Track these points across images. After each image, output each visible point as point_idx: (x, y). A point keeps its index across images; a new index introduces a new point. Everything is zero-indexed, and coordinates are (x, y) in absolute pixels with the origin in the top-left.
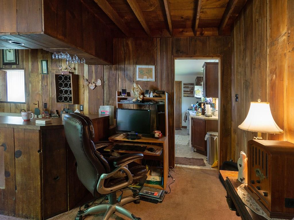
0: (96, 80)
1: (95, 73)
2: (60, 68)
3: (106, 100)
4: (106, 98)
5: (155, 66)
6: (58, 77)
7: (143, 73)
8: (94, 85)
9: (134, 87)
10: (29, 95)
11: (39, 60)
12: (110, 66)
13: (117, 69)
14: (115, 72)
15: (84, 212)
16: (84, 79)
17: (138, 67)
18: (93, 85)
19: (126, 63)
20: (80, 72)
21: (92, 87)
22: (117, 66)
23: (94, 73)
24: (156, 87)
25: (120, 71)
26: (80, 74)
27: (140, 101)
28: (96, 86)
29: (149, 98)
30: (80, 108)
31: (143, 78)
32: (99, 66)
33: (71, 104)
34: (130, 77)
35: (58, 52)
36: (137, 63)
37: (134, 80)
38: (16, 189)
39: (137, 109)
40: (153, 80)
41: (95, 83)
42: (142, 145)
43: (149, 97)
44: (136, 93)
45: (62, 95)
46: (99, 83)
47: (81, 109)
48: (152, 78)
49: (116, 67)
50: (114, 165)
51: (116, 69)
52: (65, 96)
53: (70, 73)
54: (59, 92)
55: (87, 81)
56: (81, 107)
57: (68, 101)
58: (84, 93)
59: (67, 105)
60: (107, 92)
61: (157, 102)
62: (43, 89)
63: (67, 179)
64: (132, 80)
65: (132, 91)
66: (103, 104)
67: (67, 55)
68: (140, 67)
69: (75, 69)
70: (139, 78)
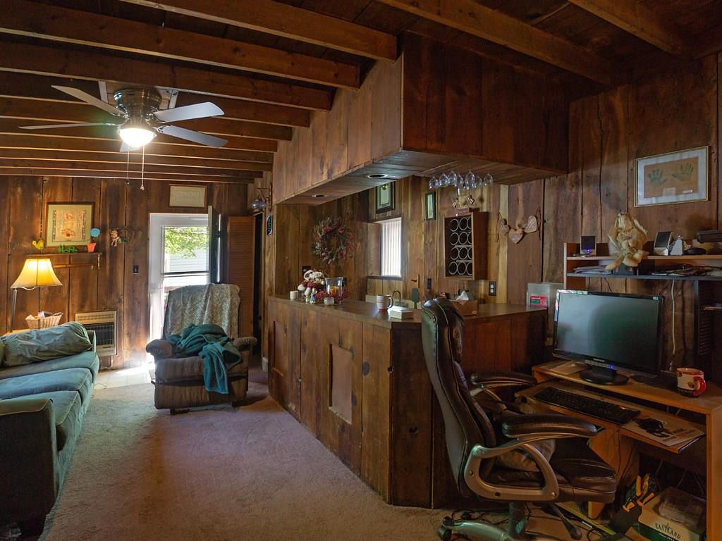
0: (526, 219)
1: (524, 202)
2: (454, 204)
3: (547, 267)
4: (548, 263)
5: (710, 148)
6: (450, 223)
7: (662, 180)
8: (520, 231)
9: (620, 226)
10: (406, 263)
11: (423, 195)
12: (562, 176)
13: (580, 182)
14: (574, 190)
15: (456, 524)
16: (498, 220)
17: (642, 164)
18: (517, 232)
19: (606, 159)
20: (492, 205)
21: (516, 236)
22: (580, 172)
23: (521, 203)
24: (710, 220)
25: (588, 185)
26: (492, 210)
27: (634, 269)
28: (524, 234)
29: (670, 258)
30: (490, 289)
31: (661, 195)
32: (532, 184)
33: (471, 279)
34: (618, 199)
35: (439, 175)
36: (640, 154)
37: (630, 206)
38: (362, 431)
39: (636, 292)
40: (702, 195)
41: (524, 226)
42: (624, 406)
43: (669, 255)
44: (624, 245)
45: (455, 261)
46: (532, 225)
47: (492, 291)
48: (696, 190)
49: (577, 177)
50: (504, 432)
51: (577, 183)
52: (461, 261)
53: (471, 210)
54: (451, 253)
55: (506, 224)
56: (492, 286)
57: (466, 274)
58: (498, 254)
59: (465, 282)
60: (551, 246)
61: (700, 271)
62: (426, 250)
63: (432, 438)
64: (623, 205)
65: (612, 241)
66: (540, 279)
67: (452, 176)
68: (648, 164)
69: (481, 200)
70: (646, 196)
